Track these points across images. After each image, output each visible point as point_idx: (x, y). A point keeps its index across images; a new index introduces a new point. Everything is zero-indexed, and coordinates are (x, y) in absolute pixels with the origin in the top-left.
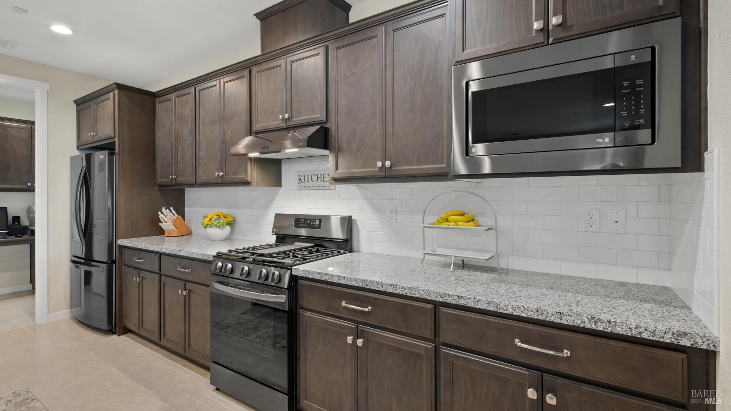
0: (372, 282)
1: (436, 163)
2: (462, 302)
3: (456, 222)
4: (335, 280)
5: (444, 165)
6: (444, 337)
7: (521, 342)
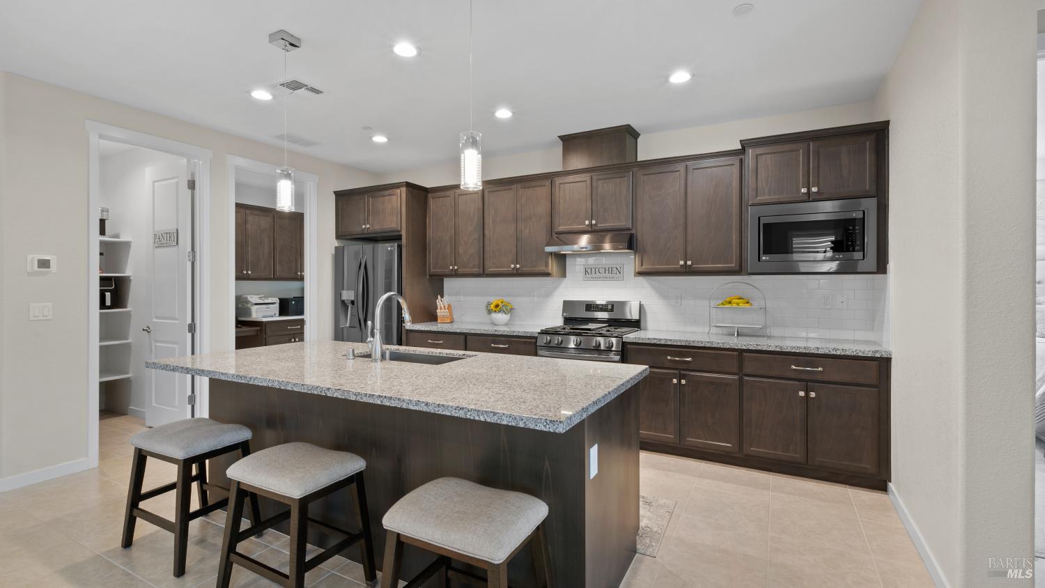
0: (694, 342)
1: (727, 263)
2: (759, 348)
3: (738, 304)
4: (663, 342)
5: (733, 265)
6: (748, 370)
7: (796, 366)
